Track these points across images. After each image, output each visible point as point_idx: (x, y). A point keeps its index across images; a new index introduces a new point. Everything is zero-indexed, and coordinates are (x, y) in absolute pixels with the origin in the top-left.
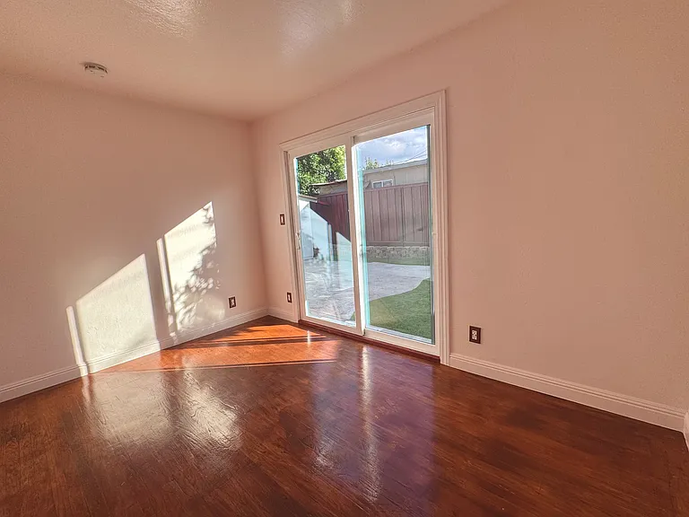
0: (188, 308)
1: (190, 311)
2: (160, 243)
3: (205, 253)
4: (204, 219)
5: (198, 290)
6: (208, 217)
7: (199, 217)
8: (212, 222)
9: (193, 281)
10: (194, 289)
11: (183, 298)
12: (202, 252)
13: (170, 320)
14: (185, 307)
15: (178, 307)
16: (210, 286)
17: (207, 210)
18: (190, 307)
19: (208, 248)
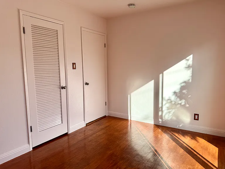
0: (169, 111)
1: (169, 112)
2: (161, 75)
3: (183, 84)
4: (185, 66)
5: (176, 104)
6: (188, 64)
7: (183, 64)
8: (191, 67)
9: (173, 98)
10: (173, 103)
11: (168, 105)
12: (181, 84)
13: (160, 113)
14: (168, 110)
15: (164, 108)
16: (183, 104)
17: (188, 60)
18: (170, 110)
19: (185, 82)
